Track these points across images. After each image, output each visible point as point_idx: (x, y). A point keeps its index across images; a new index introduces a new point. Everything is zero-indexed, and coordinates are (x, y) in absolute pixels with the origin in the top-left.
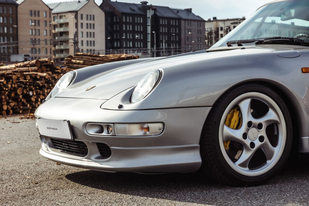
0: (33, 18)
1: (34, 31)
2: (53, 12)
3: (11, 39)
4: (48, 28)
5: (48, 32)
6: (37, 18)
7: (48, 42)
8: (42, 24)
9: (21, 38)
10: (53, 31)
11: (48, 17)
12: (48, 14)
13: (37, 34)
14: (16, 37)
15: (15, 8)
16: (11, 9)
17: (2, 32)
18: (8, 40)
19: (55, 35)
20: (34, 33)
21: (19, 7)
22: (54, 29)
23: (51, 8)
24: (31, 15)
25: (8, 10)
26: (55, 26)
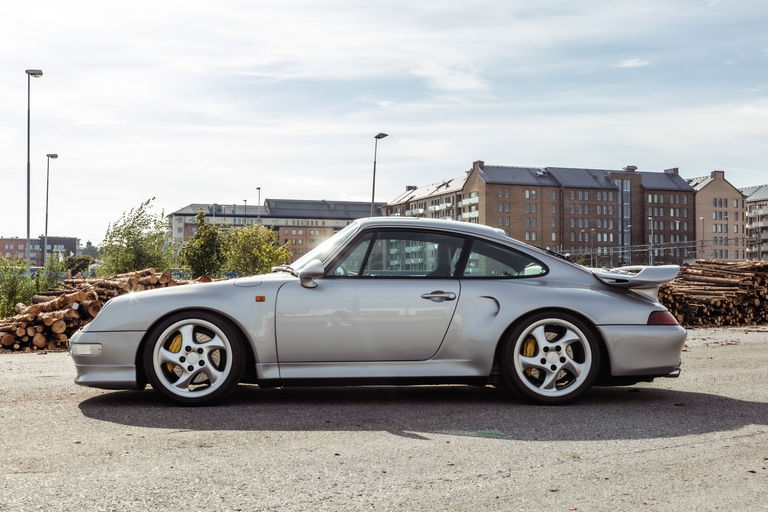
0: (718, 209)
1: (719, 227)
2: (748, 199)
3: (686, 237)
4: (740, 222)
5: (740, 227)
6: (723, 209)
7: (740, 241)
8: (731, 217)
9: (699, 237)
10: (747, 226)
11: (740, 208)
12: (740, 203)
13: (724, 230)
14: (692, 236)
15: (691, 196)
16: (685, 197)
17: (672, 229)
18: (681, 239)
19: (750, 232)
20: (719, 230)
21: (697, 195)
22: (751, 223)
23: (744, 194)
24: (715, 205)
25: (681, 199)
26: (751, 220)
